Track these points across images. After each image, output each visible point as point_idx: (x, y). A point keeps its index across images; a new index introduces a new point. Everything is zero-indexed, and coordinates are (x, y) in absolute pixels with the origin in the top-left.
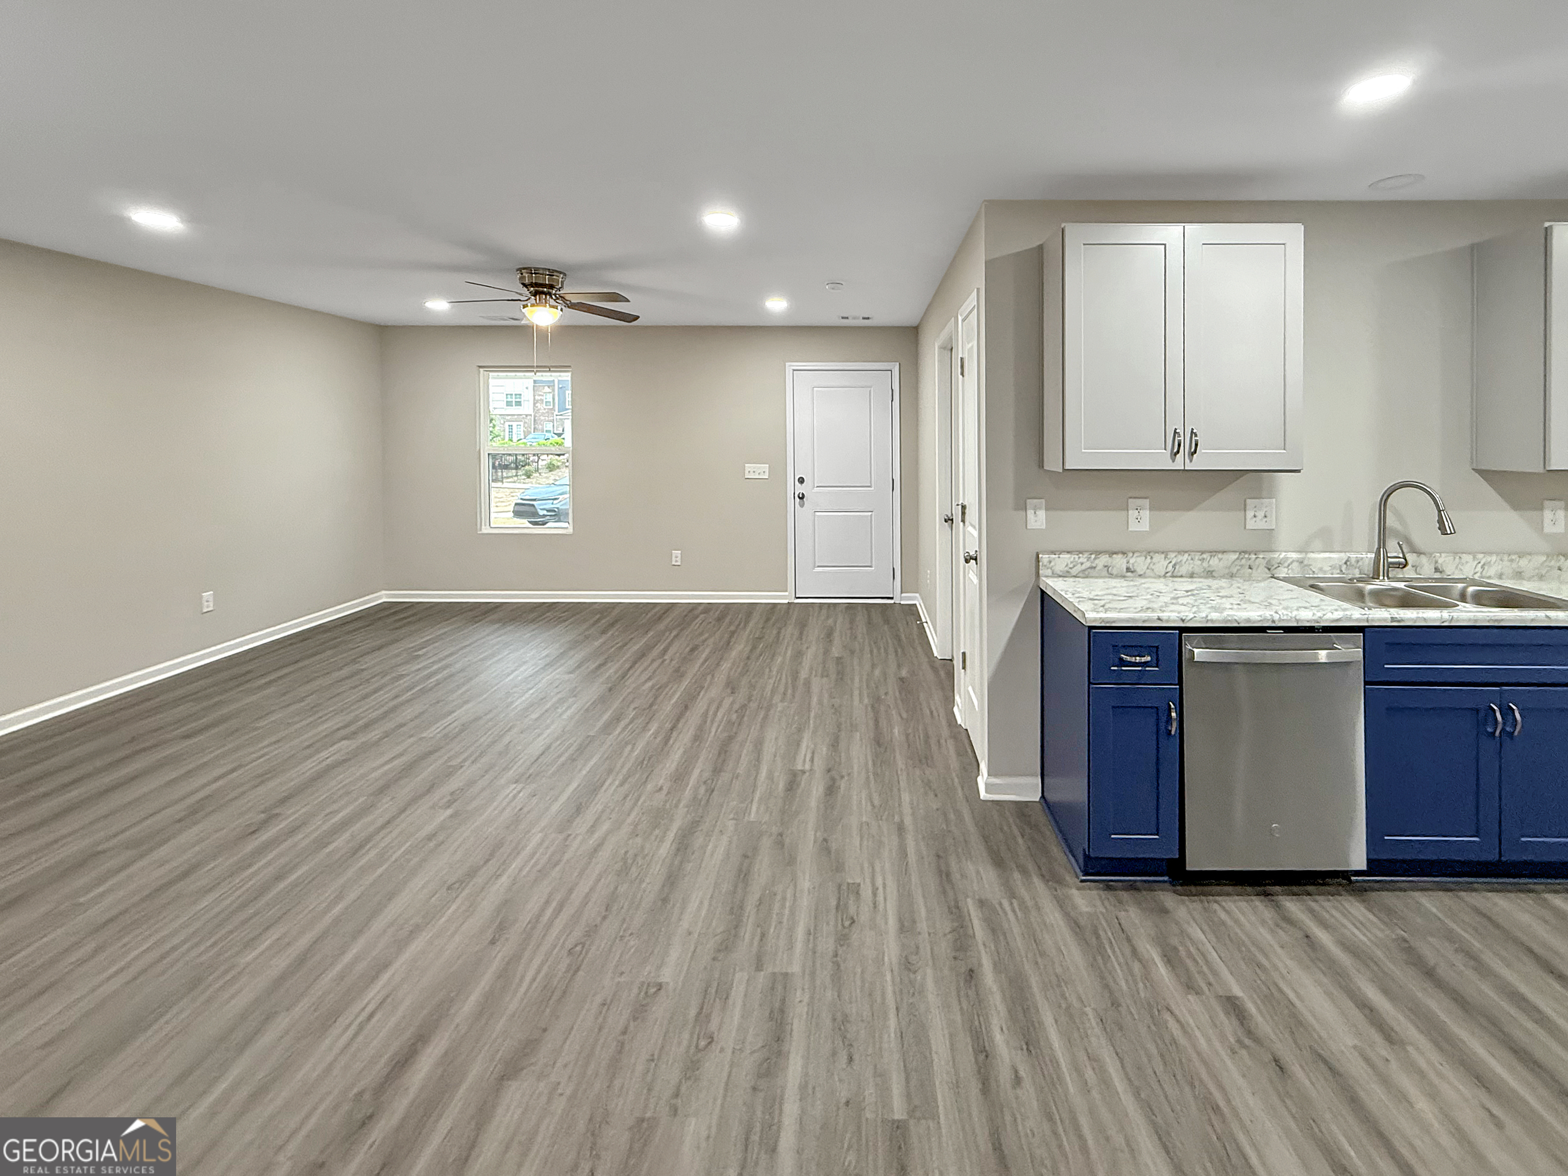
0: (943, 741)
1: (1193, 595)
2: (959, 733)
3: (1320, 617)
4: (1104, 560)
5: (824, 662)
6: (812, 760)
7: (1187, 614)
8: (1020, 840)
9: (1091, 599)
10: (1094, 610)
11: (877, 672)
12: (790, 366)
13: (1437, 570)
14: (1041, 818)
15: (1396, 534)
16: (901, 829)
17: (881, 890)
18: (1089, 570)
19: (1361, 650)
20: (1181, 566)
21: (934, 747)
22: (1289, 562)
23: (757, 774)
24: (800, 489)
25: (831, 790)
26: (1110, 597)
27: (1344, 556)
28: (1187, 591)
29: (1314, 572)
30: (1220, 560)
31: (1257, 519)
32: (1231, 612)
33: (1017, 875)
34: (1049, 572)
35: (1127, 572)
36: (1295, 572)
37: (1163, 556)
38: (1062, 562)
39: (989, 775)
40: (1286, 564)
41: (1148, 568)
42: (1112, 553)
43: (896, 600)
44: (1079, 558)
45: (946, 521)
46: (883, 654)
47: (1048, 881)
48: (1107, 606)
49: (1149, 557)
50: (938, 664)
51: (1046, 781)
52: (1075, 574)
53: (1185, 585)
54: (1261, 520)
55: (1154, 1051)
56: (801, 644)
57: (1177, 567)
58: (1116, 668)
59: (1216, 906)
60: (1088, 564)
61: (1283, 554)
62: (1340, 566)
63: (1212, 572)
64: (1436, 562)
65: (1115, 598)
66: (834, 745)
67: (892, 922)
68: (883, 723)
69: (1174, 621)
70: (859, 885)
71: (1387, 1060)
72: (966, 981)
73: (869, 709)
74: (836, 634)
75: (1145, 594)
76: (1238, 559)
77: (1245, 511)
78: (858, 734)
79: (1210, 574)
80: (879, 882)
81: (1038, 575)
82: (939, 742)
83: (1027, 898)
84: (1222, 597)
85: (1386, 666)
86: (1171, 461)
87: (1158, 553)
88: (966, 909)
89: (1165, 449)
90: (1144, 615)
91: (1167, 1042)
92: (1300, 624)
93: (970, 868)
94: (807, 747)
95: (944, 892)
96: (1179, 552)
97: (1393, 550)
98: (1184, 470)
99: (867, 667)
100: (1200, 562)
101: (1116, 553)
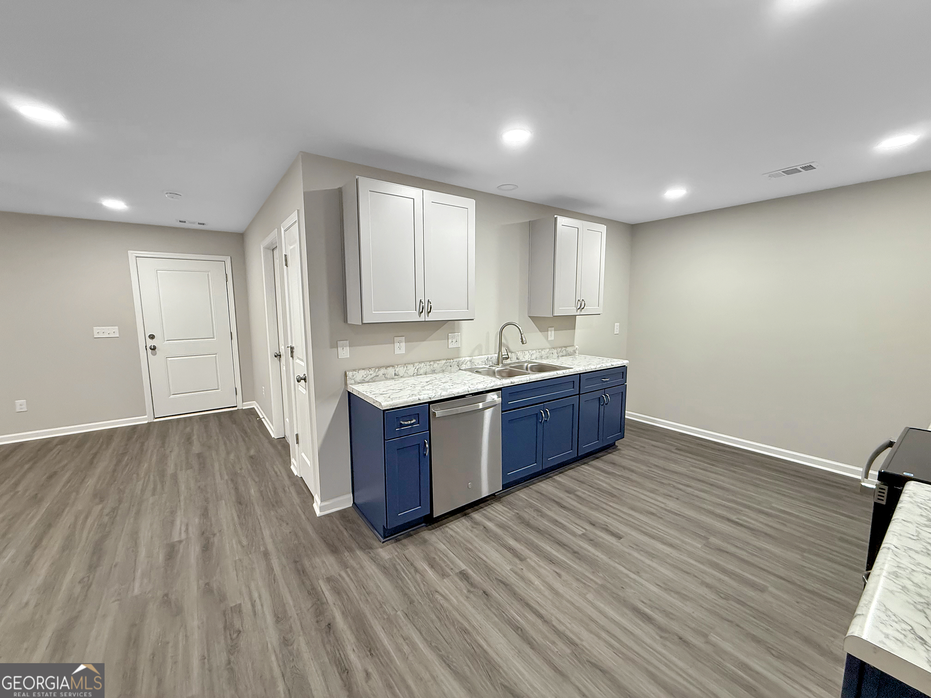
0: (287, 489)
1: (430, 384)
2: (297, 481)
3: (486, 387)
4: (383, 371)
5: (187, 458)
6: (187, 530)
7: (432, 394)
8: (345, 533)
9: (381, 394)
10: (386, 401)
11: (232, 456)
12: (132, 254)
13: (517, 359)
14: (355, 515)
15: (505, 346)
16: (266, 554)
17: (258, 601)
18: (375, 378)
19: (501, 398)
20: (421, 369)
21: (281, 494)
22: (466, 361)
23: (136, 556)
24: (151, 343)
25: (206, 548)
26: (391, 391)
27: (486, 356)
28: (427, 382)
29: (475, 365)
30: (438, 364)
31: (453, 343)
32: (450, 390)
33: (346, 554)
34: (353, 382)
35: (395, 376)
36: (468, 366)
37: (412, 365)
38: (360, 375)
39: (321, 502)
40: (465, 363)
41: (405, 373)
42: (387, 367)
43: (239, 407)
44: (370, 371)
45: (275, 356)
46: (234, 444)
47: (365, 550)
48: (391, 397)
49: (405, 367)
50: (276, 442)
51: (356, 494)
52: (367, 381)
53: (424, 379)
54: (455, 343)
55: (434, 617)
56: (165, 450)
57: (419, 370)
58: (398, 429)
59: (447, 529)
60: (375, 374)
61: (464, 358)
62: (485, 361)
63: (434, 371)
64: (517, 355)
65: (394, 391)
66: (205, 514)
67: (270, 619)
68: (242, 488)
69: (426, 399)
70: (240, 604)
71: (522, 569)
72: (326, 633)
73: (230, 482)
74: (195, 437)
75: (408, 387)
76: (445, 363)
77: (448, 339)
78: (223, 501)
79: (434, 372)
80: (256, 595)
81: (346, 384)
82: (284, 489)
83: (355, 565)
84: (444, 383)
85: (509, 403)
86: (418, 317)
87: (410, 364)
88: (319, 588)
89: (416, 310)
90: (411, 399)
91: (439, 608)
92: (479, 391)
93: (317, 561)
94: (181, 522)
95: (303, 583)
96: (419, 362)
97: (504, 352)
98: (425, 321)
99: (223, 454)
100: (429, 366)
101: (389, 367)
